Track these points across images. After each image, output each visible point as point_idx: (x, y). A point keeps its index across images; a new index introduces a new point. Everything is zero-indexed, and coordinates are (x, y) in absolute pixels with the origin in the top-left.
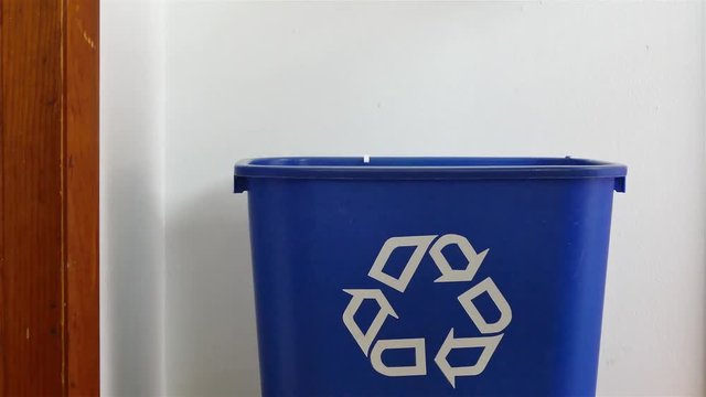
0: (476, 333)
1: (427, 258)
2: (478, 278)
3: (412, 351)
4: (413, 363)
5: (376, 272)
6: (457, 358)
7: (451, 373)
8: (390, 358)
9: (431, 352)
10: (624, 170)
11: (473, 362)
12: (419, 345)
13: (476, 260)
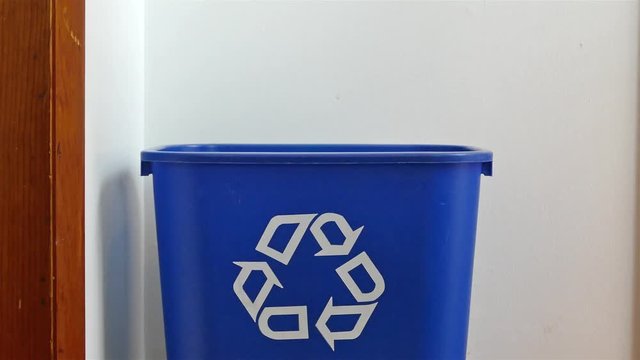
0: (352, 302)
1: (308, 235)
2: (354, 252)
3: (295, 317)
4: (296, 328)
5: (263, 246)
6: (336, 324)
7: (331, 338)
8: (276, 323)
9: (313, 318)
10: (489, 156)
11: (350, 327)
12: (302, 311)
13: (352, 236)
